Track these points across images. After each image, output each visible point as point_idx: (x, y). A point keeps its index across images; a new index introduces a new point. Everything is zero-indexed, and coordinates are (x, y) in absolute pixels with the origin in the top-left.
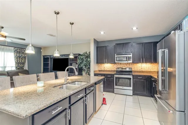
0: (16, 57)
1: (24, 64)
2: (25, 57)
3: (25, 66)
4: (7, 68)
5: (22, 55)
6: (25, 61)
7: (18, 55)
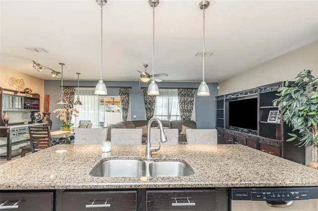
0: (180, 102)
1: (190, 111)
2: (192, 102)
3: (192, 116)
4: (172, 117)
5: (187, 99)
6: (192, 107)
7: (183, 99)
